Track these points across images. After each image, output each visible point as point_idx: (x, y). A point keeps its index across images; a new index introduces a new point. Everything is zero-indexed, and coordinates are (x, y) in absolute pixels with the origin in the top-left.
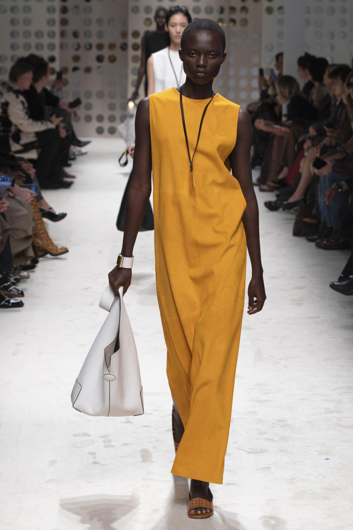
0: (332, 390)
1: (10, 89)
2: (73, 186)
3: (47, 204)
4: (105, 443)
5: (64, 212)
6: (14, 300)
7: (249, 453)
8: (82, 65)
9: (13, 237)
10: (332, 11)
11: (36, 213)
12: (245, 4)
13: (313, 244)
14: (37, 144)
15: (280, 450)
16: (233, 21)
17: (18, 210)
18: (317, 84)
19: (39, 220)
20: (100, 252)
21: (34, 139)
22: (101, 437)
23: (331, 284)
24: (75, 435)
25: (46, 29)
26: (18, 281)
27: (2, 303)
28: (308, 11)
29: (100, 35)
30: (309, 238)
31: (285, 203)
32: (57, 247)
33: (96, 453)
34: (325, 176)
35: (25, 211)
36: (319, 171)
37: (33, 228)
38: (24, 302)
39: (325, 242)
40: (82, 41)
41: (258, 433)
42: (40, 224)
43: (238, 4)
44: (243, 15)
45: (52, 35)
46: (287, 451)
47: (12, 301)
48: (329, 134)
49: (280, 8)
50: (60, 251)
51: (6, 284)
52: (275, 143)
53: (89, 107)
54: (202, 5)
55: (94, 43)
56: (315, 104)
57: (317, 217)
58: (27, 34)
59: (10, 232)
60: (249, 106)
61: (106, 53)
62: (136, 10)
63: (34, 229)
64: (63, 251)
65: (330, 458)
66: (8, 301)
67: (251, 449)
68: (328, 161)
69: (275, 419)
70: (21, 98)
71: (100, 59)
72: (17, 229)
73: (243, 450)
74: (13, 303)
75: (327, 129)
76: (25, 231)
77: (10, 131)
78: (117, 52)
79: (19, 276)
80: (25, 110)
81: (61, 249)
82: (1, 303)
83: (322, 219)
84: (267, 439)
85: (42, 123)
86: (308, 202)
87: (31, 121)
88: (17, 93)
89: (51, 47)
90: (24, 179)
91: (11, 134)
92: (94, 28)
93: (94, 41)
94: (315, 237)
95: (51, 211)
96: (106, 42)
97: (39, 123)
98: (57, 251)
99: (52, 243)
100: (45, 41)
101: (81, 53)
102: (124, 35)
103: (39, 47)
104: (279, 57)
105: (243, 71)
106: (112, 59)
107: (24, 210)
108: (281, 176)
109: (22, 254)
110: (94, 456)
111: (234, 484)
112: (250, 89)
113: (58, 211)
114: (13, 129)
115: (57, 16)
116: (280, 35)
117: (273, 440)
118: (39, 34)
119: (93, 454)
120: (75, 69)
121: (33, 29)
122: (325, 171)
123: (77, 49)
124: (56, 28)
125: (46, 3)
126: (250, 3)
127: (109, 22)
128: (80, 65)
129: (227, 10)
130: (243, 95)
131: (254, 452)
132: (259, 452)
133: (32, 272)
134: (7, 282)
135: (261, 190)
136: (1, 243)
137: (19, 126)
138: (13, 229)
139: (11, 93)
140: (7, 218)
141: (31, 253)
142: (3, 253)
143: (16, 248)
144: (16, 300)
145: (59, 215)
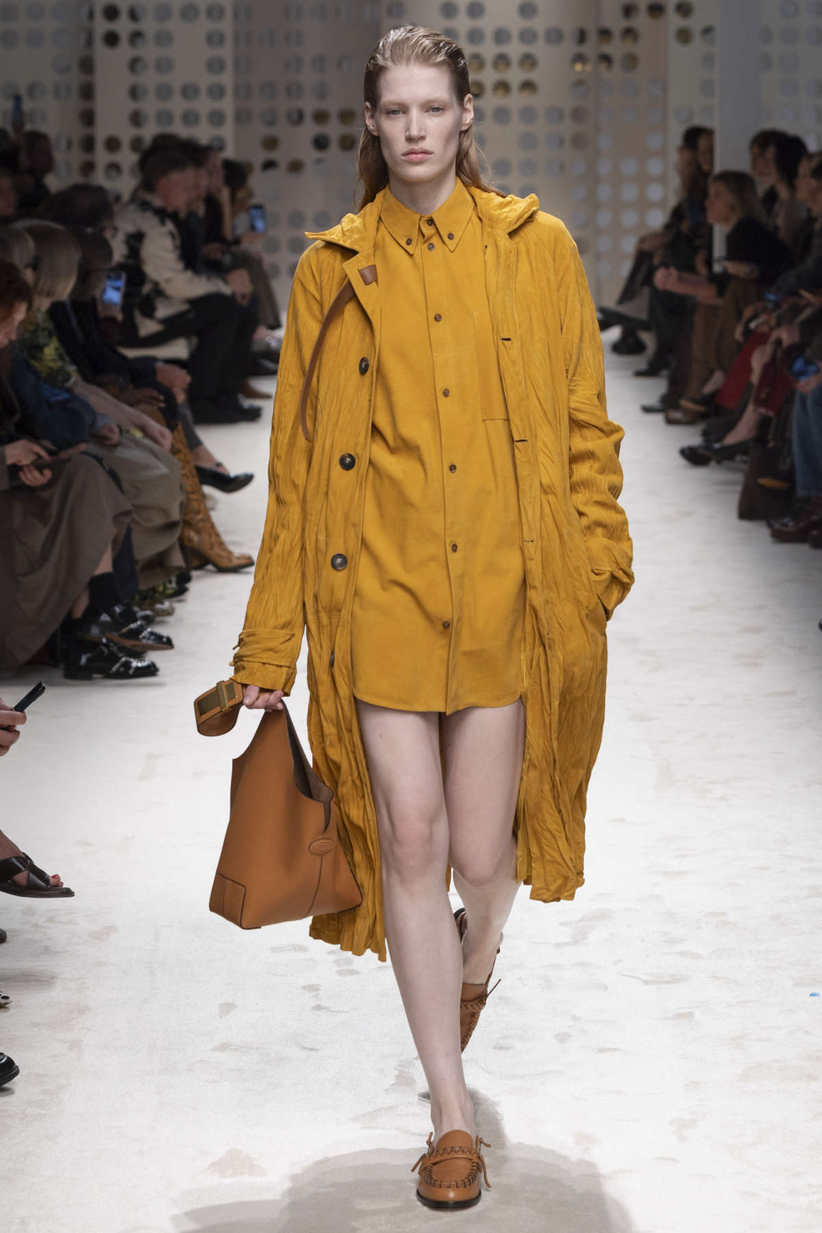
1: (145, 206)
3: (210, 457)
4: (339, 966)
5: (249, 471)
6: (138, 662)
7: (646, 983)
8: (282, 156)
9: (138, 524)
10: (819, 37)
11: (188, 477)
12: (633, 23)
15: (713, 977)
16: (606, 59)
17: (147, 467)
19: (193, 492)
22: (330, 953)
24: (274, 950)
25: (205, 80)
26: (149, 621)
27: (114, 669)
29: (322, 91)
31: (717, 446)
32: (230, 553)
33: (320, 987)
35: (162, 469)
37: (182, 504)
38: (158, 665)
40: (281, 103)
41: (665, 941)
42: (196, 500)
43: (616, 23)
44: (628, 47)
45: (217, 92)
46: (728, 978)
47: (135, 664)
49: (707, 31)
50: (235, 562)
51: (133, 626)
52: (698, 321)
53: (297, 246)
54: (540, 24)
55: (309, 110)
56: (783, 234)
58: (164, 92)
59: (134, 515)
60: (643, 240)
61: (334, 130)
63: (184, 508)
64: (242, 562)
65: (819, 992)
66: (127, 665)
67: (651, 975)
69: (702, 912)
70: (170, 226)
71: (321, 143)
72: (145, 507)
73: (633, 977)
74: (137, 668)
76: (165, 512)
77: (140, 295)
79: (153, 610)
80: (178, 252)
81: (239, 558)
82: (111, 669)
84: (683, 954)
85: (209, 279)
86: (771, 445)
87: (189, 274)
88: (162, 214)
89: (217, 118)
90: (162, 405)
91: (139, 303)
92: (308, 78)
93: (309, 104)
95: (220, 470)
96: (333, 107)
97: (204, 279)
98: (230, 562)
99: (221, 544)
100: (204, 105)
101: (280, 130)
103: (190, 118)
105: (629, 167)
106: (348, 143)
107: (162, 466)
108: (709, 388)
109: (159, 562)
110: (315, 993)
111: (615, 1050)
112: (643, 205)
115: (228, 52)
116: (707, 88)
117: (698, 957)
118: (189, 92)
119: (313, 988)
120: (269, 165)
121: (176, 80)
123: (271, 123)
124: (227, 79)
125: (204, 25)
126: (641, 21)
127: (339, 65)
128: (278, 155)
129: (592, 37)
130: (629, 218)
131: (658, 981)
132: (668, 982)
133: (180, 601)
134: (135, 620)
135: (670, 422)
136: (115, 541)
137: (163, 286)
138: (138, 508)
139: (149, 215)
140: (125, 485)
141: (177, 560)
142: (116, 562)
143: (145, 549)
144: (144, 661)
145: (236, 479)
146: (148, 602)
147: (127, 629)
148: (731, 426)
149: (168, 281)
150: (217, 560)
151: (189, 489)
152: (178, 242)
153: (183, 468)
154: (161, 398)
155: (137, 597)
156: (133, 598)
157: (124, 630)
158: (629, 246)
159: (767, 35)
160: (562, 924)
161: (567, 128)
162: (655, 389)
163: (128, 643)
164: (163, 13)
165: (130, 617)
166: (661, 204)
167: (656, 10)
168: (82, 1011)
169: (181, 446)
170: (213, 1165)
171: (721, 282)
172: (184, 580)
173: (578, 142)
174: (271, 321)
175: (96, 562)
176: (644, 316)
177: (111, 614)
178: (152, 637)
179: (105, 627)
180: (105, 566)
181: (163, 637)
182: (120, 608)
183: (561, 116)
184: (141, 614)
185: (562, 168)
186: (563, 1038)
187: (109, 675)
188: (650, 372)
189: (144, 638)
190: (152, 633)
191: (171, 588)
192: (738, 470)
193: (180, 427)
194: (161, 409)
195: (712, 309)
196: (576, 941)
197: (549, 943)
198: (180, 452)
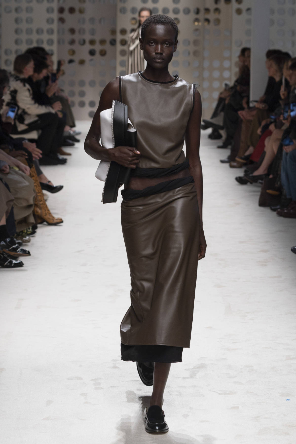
0: (292, 340)
1: (17, 79)
3: (46, 178)
4: (95, 386)
5: (61, 185)
7: (220, 394)
8: (76, 58)
9: (16, 205)
10: (293, 13)
11: (37, 187)
12: (218, 6)
15: (247, 392)
16: (208, 20)
17: (20, 182)
19: (39, 193)
20: (91, 219)
22: (92, 380)
23: (292, 248)
24: (69, 379)
25: (46, 26)
26: (20, 244)
28: (272, 12)
29: (93, 32)
30: (273, 208)
32: (53, 217)
33: (87, 394)
35: (27, 183)
37: (34, 197)
38: (24, 263)
39: (285, 211)
40: (77, 37)
41: (228, 377)
42: (40, 196)
43: (212, 6)
44: (216, 16)
45: (51, 32)
46: (253, 393)
47: (14, 262)
49: (248, 9)
50: (55, 221)
51: (14, 246)
52: (244, 126)
53: (82, 94)
54: (181, 6)
55: (87, 39)
57: (280, 189)
58: (29, 31)
59: (14, 202)
60: (221, 93)
61: (97, 47)
62: (123, 10)
63: (35, 199)
64: (58, 221)
65: (290, 399)
66: (11, 262)
67: (222, 391)
69: (243, 365)
70: (28, 86)
71: (92, 53)
72: (19, 199)
73: (214, 392)
74: (15, 264)
76: (27, 200)
78: (107, 47)
80: (32, 96)
81: (57, 220)
82: (5, 264)
83: (284, 192)
84: (235, 382)
85: (46, 107)
87: (37, 105)
88: (24, 81)
89: (50, 42)
90: (27, 157)
91: (17, 117)
92: (87, 26)
93: (88, 37)
95: (50, 184)
96: (97, 38)
97: (44, 107)
98: (53, 221)
99: (50, 214)
100: (45, 37)
101: (76, 47)
102: (113, 32)
103: (40, 41)
105: (216, 64)
106: (103, 53)
107: (26, 182)
108: (247, 153)
109: (25, 221)
110: (85, 397)
111: (207, 421)
112: (222, 79)
113: (55, 184)
114: (20, 112)
115: (55, 15)
116: (248, 32)
117: (241, 384)
118: (40, 31)
119: (84, 395)
120: (71, 61)
121: (34, 26)
123: (73, 44)
124: (55, 26)
125: (46, 5)
126: (222, 5)
127: (100, 21)
129: (202, 11)
130: (216, 84)
131: (224, 393)
132: (229, 394)
133: (33, 237)
134: (15, 244)
135: (232, 167)
136: (7, 212)
137: (27, 110)
138: (17, 199)
139: (19, 82)
140: (11, 190)
141: (32, 220)
142: (7, 220)
143: (19, 215)
144: (18, 261)
145: (56, 187)
146: (20, 237)
147: (12, 248)
148: (257, 168)
149: (28, 108)
150: (48, 220)
151: (37, 191)
152: (31, 92)
153: (35, 183)
154: (26, 154)
155: (15, 235)
156: (14, 235)
157: (10, 248)
158: (216, 95)
161: (192, 48)
162: (226, 153)
163: (12, 253)
165: (13, 243)
166: (229, 79)
167: (228, 1)
169: (34, 174)
172: (35, 228)
173: (196, 53)
174: (71, 124)
176: (221, 124)
177: (5, 241)
178: (22, 251)
179: (2, 247)
180: (3, 222)
181: (26, 251)
182: (9, 239)
183: (189, 43)
184: (17, 241)
185: (189, 64)
186: (186, 416)
187: (4, 266)
188: (224, 146)
189: (19, 251)
190: (22, 250)
191: (30, 231)
192: (259, 187)
193: (34, 166)
194: (26, 159)
196: (191, 377)
197: (180, 377)
198: (33, 176)
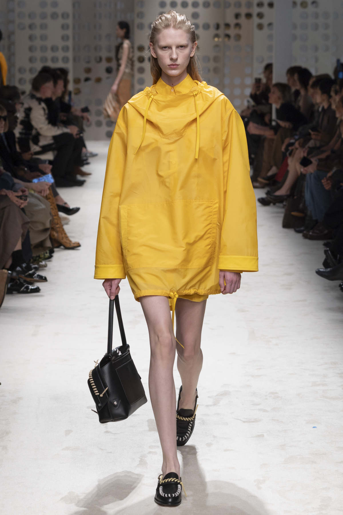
0: (318, 366)
1: (33, 96)
2: (86, 184)
3: (62, 200)
5: (78, 206)
6: (32, 286)
7: (244, 422)
8: (93, 76)
9: (32, 229)
10: (316, 27)
11: (53, 209)
12: (239, 21)
13: (300, 235)
14: (54, 146)
15: (272, 420)
16: (228, 36)
17: (36, 205)
18: (302, 92)
19: (55, 216)
21: (51, 142)
23: (317, 270)
24: (88, 408)
25: (61, 44)
26: (37, 269)
29: (110, 49)
30: (297, 229)
32: (70, 241)
34: (311, 174)
35: (43, 206)
36: (306, 168)
37: (51, 221)
38: (40, 288)
39: (311, 233)
40: (93, 54)
41: (252, 405)
42: (56, 219)
43: (232, 21)
44: (237, 31)
45: (66, 49)
46: (279, 420)
47: (31, 287)
48: (313, 137)
49: (270, 24)
50: (72, 245)
51: (31, 272)
52: (266, 145)
53: (99, 113)
54: (201, 21)
55: (104, 57)
56: (302, 110)
57: (303, 211)
58: (44, 49)
59: (30, 225)
62: (141, 26)
63: (52, 222)
64: (75, 245)
65: (316, 426)
66: (27, 288)
67: (246, 419)
68: (314, 161)
69: (268, 392)
70: (43, 105)
71: (109, 70)
72: (35, 222)
73: (239, 419)
74: (32, 289)
75: (312, 133)
76: (44, 224)
77: (31, 134)
79: (38, 265)
80: (46, 116)
81: (74, 244)
82: (21, 290)
83: (309, 213)
84: (260, 410)
85: (58, 128)
86: (295, 197)
87: (50, 126)
88: (40, 100)
89: (66, 60)
91: (31, 137)
92: (104, 43)
93: (104, 54)
94: (302, 228)
95: (66, 206)
97: (56, 128)
98: (70, 245)
99: (67, 237)
100: (60, 54)
101: (92, 65)
103: (54, 60)
104: (269, 68)
105: (237, 81)
107: (42, 205)
108: (270, 173)
109: (41, 245)
110: (105, 426)
111: (231, 450)
112: (243, 97)
114: (34, 132)
115: (70, 32)
116: (270, 48)
117: (265, 411)
118: (54, 49)
120: (87, 80)
121: (49, 44)
122: (311, 169)
123: (88, 62)
124: (70, 43)
125: (60, 21)
126: (242, 20)
128: (92, 75)
129: (222, 27)
130: (237, 102)
131: (249, 421)
132: (253, 422)
133: (50, 261)
134: (31, 270)
136: (23, 235)
137: (40, 131)
138: (32, 222)
139: (34, 100)
140: (27, 212)
141: (49, 244)
142: (23, 244)
143: (35, 239)
144: (34, 286)
145: (73, 209)
146: (36, 261)
147: (28, 273)
148: (279, 188)
150: (65, 244)
151: (53, 214)
152: (47, 111)
153: (51, 205)
155: (32, 260)
156: (30, 260)
157: (27, 274)
159: (295, 27)
160: (209, 397)
161: (212, 65)
163: (29, 279)
164: (44, 16)
165: (29, 268)
167: (249, 16)
168: (7, 433)
169: (50, 196)
170: (62, 499)
171: (276, 129)
172: (52, 252)
173: (216, 70)
175: (15, 246)
177: (21, 267)
178: (39, 277)
179: (18, 273)
180: (18, 247)
182: (25, 265)
183: (209, 60)
184: (33, 266)
186: (209, 445)
187: (20, 292)
189: (35, 277)
190: (38, 276)
191: (47, 256)
195: (272, 140)
196: (215, 405)
197: (203, 405)
198: (50, 198)
